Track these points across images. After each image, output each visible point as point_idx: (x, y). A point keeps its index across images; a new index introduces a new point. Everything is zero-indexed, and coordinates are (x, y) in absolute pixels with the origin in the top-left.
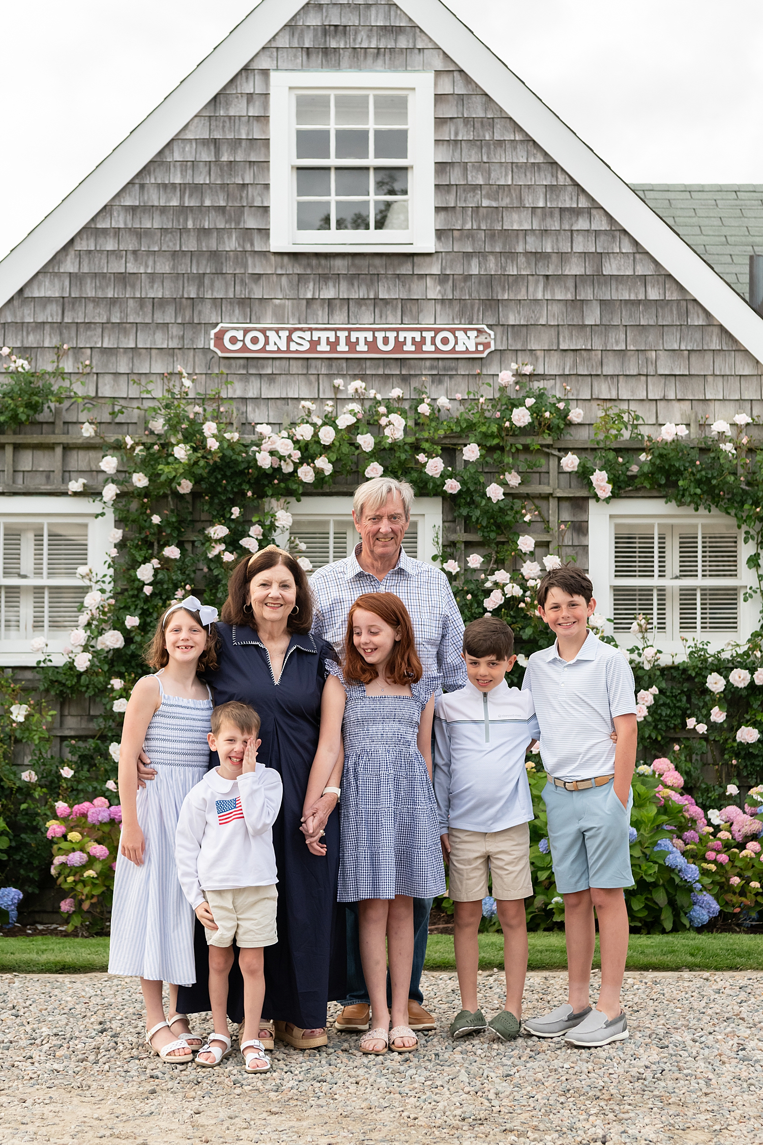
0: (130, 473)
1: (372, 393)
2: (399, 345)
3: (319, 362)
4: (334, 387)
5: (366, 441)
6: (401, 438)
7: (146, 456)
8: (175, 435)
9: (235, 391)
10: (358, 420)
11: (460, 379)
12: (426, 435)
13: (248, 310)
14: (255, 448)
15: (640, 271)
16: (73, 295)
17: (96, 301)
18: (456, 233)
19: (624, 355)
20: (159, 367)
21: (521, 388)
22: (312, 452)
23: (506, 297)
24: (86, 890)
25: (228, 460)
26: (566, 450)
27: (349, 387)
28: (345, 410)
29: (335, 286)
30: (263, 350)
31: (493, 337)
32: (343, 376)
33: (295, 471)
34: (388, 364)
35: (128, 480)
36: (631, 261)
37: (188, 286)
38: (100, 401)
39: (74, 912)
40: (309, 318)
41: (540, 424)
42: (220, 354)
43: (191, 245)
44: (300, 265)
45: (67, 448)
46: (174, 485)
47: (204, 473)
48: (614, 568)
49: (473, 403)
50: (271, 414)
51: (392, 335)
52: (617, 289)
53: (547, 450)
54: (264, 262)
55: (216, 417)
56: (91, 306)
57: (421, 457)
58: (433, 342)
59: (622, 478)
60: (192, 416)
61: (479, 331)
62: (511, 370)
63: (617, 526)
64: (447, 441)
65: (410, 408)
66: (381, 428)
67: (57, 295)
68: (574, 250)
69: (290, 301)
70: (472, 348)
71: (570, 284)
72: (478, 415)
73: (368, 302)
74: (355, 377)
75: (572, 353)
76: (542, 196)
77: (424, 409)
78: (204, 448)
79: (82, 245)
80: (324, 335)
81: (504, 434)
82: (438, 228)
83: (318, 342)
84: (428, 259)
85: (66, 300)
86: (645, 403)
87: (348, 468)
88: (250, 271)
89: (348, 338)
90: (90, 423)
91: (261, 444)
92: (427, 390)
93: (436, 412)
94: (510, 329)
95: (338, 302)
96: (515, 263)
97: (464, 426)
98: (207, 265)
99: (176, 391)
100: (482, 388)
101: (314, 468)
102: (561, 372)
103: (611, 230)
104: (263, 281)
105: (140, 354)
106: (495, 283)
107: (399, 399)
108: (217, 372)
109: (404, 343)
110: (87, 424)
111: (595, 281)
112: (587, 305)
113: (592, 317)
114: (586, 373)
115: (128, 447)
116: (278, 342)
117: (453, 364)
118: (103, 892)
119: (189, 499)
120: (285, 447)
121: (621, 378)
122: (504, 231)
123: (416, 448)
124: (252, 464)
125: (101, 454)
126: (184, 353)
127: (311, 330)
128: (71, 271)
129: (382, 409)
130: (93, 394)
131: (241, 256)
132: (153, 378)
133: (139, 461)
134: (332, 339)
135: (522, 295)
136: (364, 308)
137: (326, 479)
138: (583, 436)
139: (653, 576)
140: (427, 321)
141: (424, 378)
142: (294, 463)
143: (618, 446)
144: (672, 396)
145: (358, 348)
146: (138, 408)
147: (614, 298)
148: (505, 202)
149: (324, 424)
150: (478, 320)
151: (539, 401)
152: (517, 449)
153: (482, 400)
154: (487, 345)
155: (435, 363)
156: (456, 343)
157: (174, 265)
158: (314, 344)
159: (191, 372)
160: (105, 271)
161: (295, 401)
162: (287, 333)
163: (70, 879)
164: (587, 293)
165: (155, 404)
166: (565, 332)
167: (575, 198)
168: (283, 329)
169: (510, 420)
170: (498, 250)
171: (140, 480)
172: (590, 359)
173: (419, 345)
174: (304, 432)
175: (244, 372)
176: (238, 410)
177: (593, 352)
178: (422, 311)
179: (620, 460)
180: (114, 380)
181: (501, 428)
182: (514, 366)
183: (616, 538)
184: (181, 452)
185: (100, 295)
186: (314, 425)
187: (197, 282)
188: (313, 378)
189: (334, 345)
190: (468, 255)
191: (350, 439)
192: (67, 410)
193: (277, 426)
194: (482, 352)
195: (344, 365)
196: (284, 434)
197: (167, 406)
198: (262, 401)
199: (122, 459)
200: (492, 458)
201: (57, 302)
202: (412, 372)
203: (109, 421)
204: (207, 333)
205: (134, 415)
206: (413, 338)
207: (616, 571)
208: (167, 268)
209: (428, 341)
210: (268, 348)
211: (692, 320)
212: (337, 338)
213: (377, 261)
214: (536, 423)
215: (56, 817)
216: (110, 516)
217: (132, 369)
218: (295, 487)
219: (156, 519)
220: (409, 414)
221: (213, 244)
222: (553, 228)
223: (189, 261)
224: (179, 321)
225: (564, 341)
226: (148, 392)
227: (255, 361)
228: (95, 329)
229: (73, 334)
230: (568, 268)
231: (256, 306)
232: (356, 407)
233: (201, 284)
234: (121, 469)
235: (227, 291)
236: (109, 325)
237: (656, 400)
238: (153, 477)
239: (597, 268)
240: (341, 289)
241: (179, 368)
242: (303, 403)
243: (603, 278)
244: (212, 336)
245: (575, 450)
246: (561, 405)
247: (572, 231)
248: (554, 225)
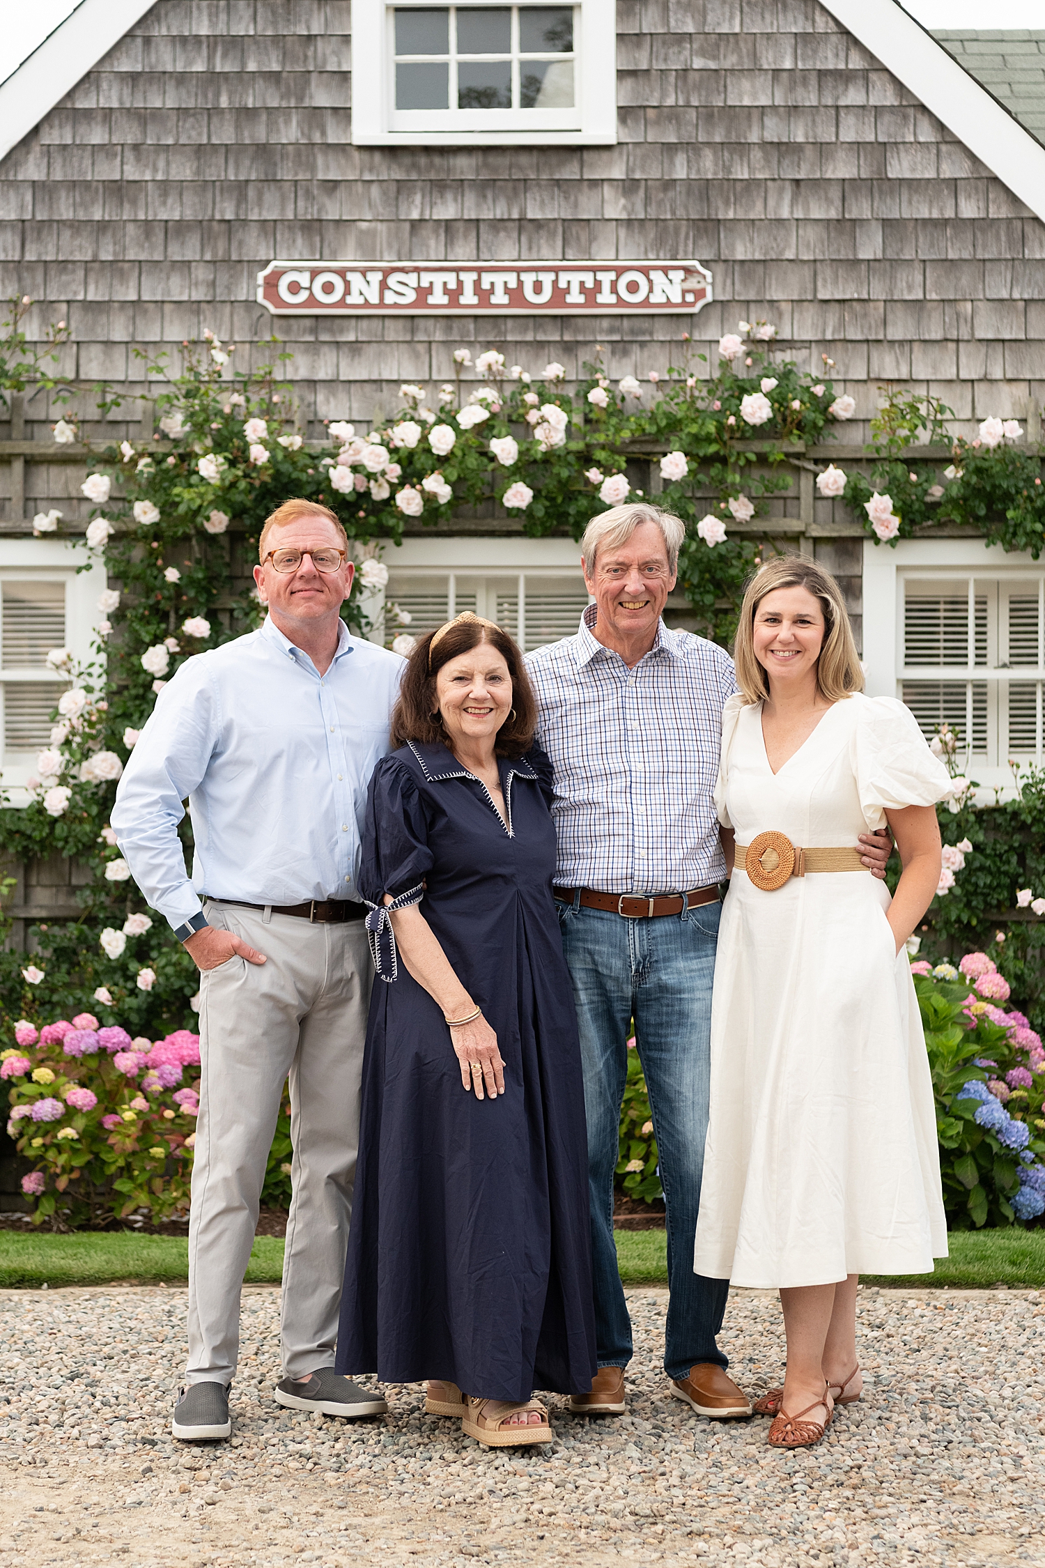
0: (130, 502)
1: (515, 372)
2: (559, 294)
3: (431, 322)
4: (455, 361)
5: (505, 449)
6: (562, 444)
7: (156, 475)
8: (199, 439)
9: (296, 369)
10: (494, 416)
11: (656, 348)
12: (601, 438)
13: (317, 239)
14: (328, 461)
15: (948, 171)
16: (39, 218)
17: (76, 226)
18: (651, 113)
19: (921, 309)
20: (176, 332)
21: (754, 362)
22: (418, 466)
23: (731, 215)
24: (62, 1159)
25: (285, 480)
26: (825, 462)
27: (478, 362)
28: (472, 399)
29: (455, 200)
30: (342, 303)
31: (709, 279)
32: (470, 344)
33: (392, 497)
34: (541, 325)
35: (127, 513)
36: (933, 157)
37: (222, 201)
38: (83, 386)
39: (44, 1193)
40: (416, 251)
41: (784, 420)
42: (273, 310)
43: (225, 134)
44: (400, 166)
45: (31, 462)
46: (199, 519)
47: (248, 500)
48: (903, 651)
49: (678, 386)
50: (355, 405)
51: (547, 278)
52: (910, 202)
53: (796, 462)
54: (343, 161)
55: (267, 412)
56: (67, 234)
57: (594, 474)
58: (614, 290)
59: (916, 506)
60: (227, 410)
61: (688, 271)
62: (740, 334)
63: (909, 583)
64: (636, 448)
65: (577, 395)
66: (529, 428)
67: (13, 217)
68: (841, 139)
69: (385, 225)
70: (677, 299)
71: (835, 193)
72: (684, 407)
73: (510, 224)
74: (488, 345)
75: (837, 305)
76: (789, 51)
77: (598, 396)
78: (247, 460)
79: (52, 137)
80: (438, 279)
81: (726, 436)
82: (621, 104)
83: (430, 290)
84: (605, 155)
85: (27, 224)
86: (954, 385)
87: (478, 492)
88: (320, 176)
89: (477, 283)
90: (68, 422)
91: (338, 455)
92: (604, 367)
93: (618, 402)
94: (737, 268)
95: (461, 224)
96: (745, 159)
97: (663, 423)
98: (251, 168)
99: (202, 369)
100: (692, 363)
101: (422, 492)
102: (819, 337)
103: (901, 106)
104: (341, 192)
105: (146, 311)
106: (713, 193)
107: (559, 381)
108: (268, 338)
109: (567, 291)
110: (61, 424)
111: (875, 190)
112: (861, 227)
113: (870, 247)
114: (859, 337)
115: (126, 459)
116: (364, 290)
117: (646, 324)
118: (89, 1163)
119: (225, 542)
120: (376, 458)
121: (916, 346)
122: (728, 108)
123: (586, 459)
124: (323, 486)
125: (85, 471)
126: (215, 309)
127: (417, 270)
128: (36, 178)
129: (531, 398)
130: (71, 375)
131: (306, 152)
132: (167, 349)
133: (143, 481)
134: (452, 285)
135: (757, 213)
136: (502, 234)
137: (443, 509)
138: (854, 440)
139: (966, 663)
140: (604, 254)
141: (598, 347)
142: (391, 484)
143: (910, 455)
144: (998, 375)
145: (494, 300)
146: (143, 397)
147: (905, 216)
148: (730, 61)
149: (440, 421)
150: (686, 252)
151: (785, 382)
152: (748, 461)
153: (691, 382)
154: (700, 294)
155: (617, 323)
156: (651, 291)
157: (198, 167)
158: (423, 293)
159: (226, 339)
160: (89, 178)
161: (392, 386)
162: (379, 276)
163: (37, 1142)
164: (861, 209)
165: (171, 390)
166: (826, 272)
167: (842, 55)
168: (373, 269)
169: (737, 414)
170: (718, 139)
171: (146, 513)
172: (865, 315)
173: (590, 294)
174: (407, 435)
175: (312, 339)
176: (302, 399)
177: (871, 304)
178: (595, 239)
179: (913, 477)
180: (105, 353)
181: (721, 427)
182: (744, 327)
183: (907, 603)
184: (210, 467)
185: (82, 216)
186: (422, 423)
187: (235, 194)
188: (421, 348)
189: (454, 295)
190: (670, 148)
191: (481, 445)
192: (31, 400)
193: (364, 426)
194: (692, 304)
195: (472, 326)
196: (375, 437)
197: (189, 395)
198: (340, 386)
199: (117, 479)
200: (707, 475)
201: (13, 227)
202: (580, 338)
203: (96, 418)
204: (252, 276)
205: (137, 409)
206: (582, 283)
207: (907, 656)
208: (188, 172)
209: (606, 287)
210: (349, 300)
211: (1032, 251)
212: (460, 283)
213: (524, 159)
214: (779, 419)
215: (16, 1046)
216: (101, 571)
217: (133, 335)
218: (392, 522)
219: (172, 575)
220: (575, 406)
221: (260, 133)
222: (807, 104)
223: (223, 161)
224: (208, 257)
225: (824, 286)
226: (160, 370)
227: (328, 323)
228: (74, 271)
229: (39, 278)
230: (831, 167)
231: (330, 233)
232: (489, 394)
233: (242, 199)
234: (116, 494)
235: (283, 209)
236: (96, 265)
237: (972, 381)
238: (167, 508)
239: (879, 168)
240: (467, 204)
241: (207, 333)
242: (405, 387)
243: (887, 183)
244: (260, 280)
245: (840, 462)
246: (819, 390)
247: (837, 107)
248: (809, 98)
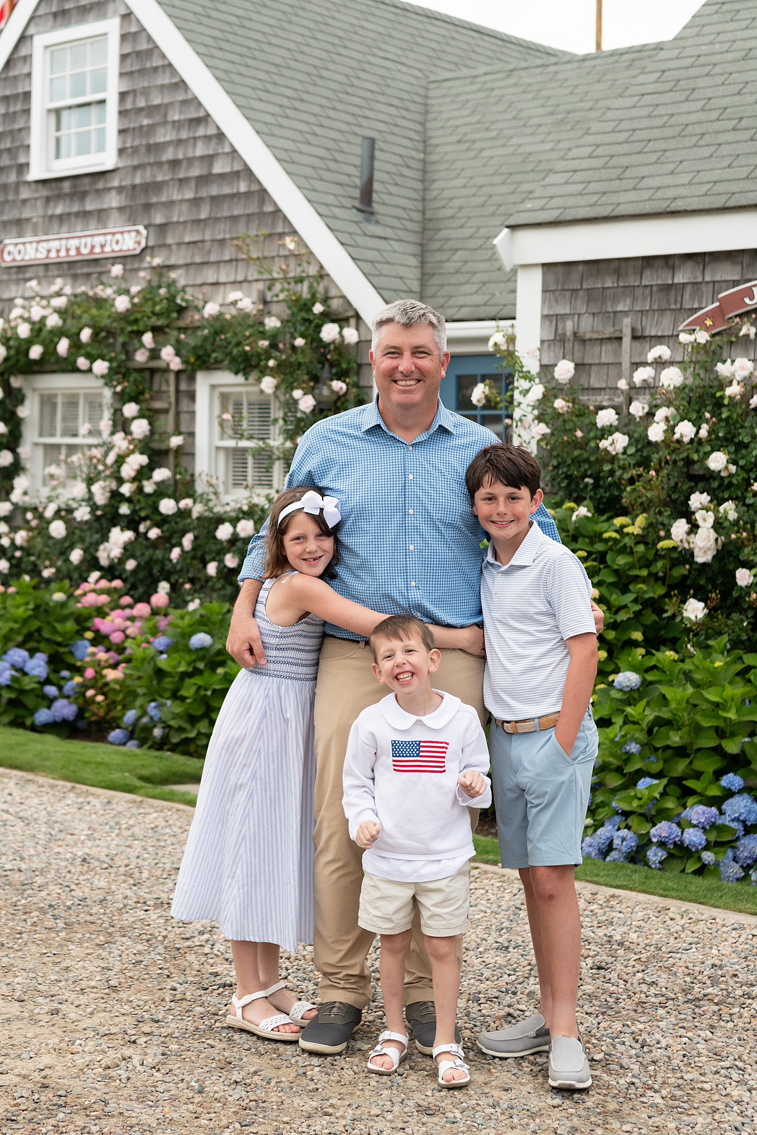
2: (93, 248)
3: (51, 266)
13: (19, 228)
15: (234, 168)
18: (129, 151)
19: (223, 244)
23: (155, 201)
29: (63, 204)
30: (24, 259)
31: (145, 236)
34: (86, 265)
36: (227, 161)
40: (49, 231)
42: (3, 265)
44: (47, 189)
48: (218, 431)
51: (89, 240)
52: (220, 186)
54: (28, 189)
58: (111, 244)
61: (138, 232)
68: (196, 155)
69: (41, 219)
70: (134, 247)
71: (193, 184)
73: (80, 214)
75: (191, 245)
76: (178, 111)
80: (54, 244)
82: (119, 148)
83: (51, 250)
84: (113, 175)
88: (21, 198)
89: (66, 245)
94: (156, 228)
95: (64, 216)
96: (161, 171)
102: (185, 262)
103: (216, 135)
104: (28, 206)
106: (149, 190)
109: (95, 246)
111: (208, 181)
112: (202, 201)
113: (205, 212)
114: (199, 261)
116: (31, 252)
121: (220, 264)
122: (156, 144)
127: (48, 240)
131: (18, 185)
134: (58, 247)
135: (164, 199)
136: (77, 219)
140: (110, 226)
147: (219, 194)
148: (157, 119)
150: (138, 222)
154: (140, 243)
156: (124, 243)
158: (49, 251)
162: (36, 245)
164: (203, 192)
168: (34, 241)
170: (152, 161)
172: (202, 249)
173: (103, 247)
175: (16, 278)
177: (205, 243)
178: (108, 218)
190: (135, 168)
194: (137, 249)
195: (63, 267)
206: (101, 242)
207: (220, 434)
210: (26, 258)
213: (86, 181)
218: (30, 365)
222: (184, 138)
225: (188, 235)
227: (20, 269)
230: (192, 171)
231: (24, 225)
235: (9, 215)
239: (209, 169)
240: (66, 205)
243: (212, 177)
247: (195, 138)
248: (184, 135)
